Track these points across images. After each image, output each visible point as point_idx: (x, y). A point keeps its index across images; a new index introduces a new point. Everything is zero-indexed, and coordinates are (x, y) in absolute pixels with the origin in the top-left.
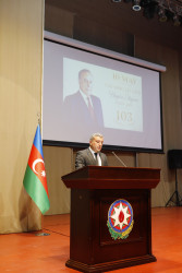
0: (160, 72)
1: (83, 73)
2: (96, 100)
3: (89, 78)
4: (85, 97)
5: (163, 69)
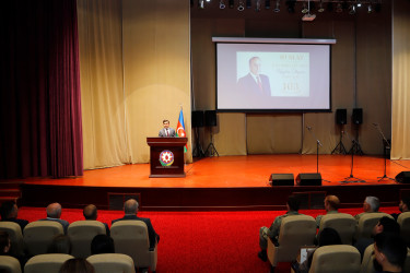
0: (331, 45)
1: (252, 60)
2: (265, 78)
3: (257, 62)
4: (254, 77)
5: (333, 41)
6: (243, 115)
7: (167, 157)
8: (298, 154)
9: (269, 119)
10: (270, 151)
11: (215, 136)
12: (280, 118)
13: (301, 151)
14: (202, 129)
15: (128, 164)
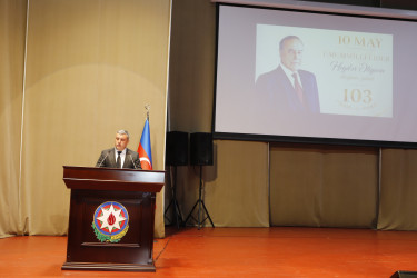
6: (264, 147)
7: (111, 219)
8: (370, 228)
9: (313, 156)
10: (316, 221)
11: (208, 186)
12: (335, 157)
13: (375, 223)
14: (184, 170)
15: (20, 235)
